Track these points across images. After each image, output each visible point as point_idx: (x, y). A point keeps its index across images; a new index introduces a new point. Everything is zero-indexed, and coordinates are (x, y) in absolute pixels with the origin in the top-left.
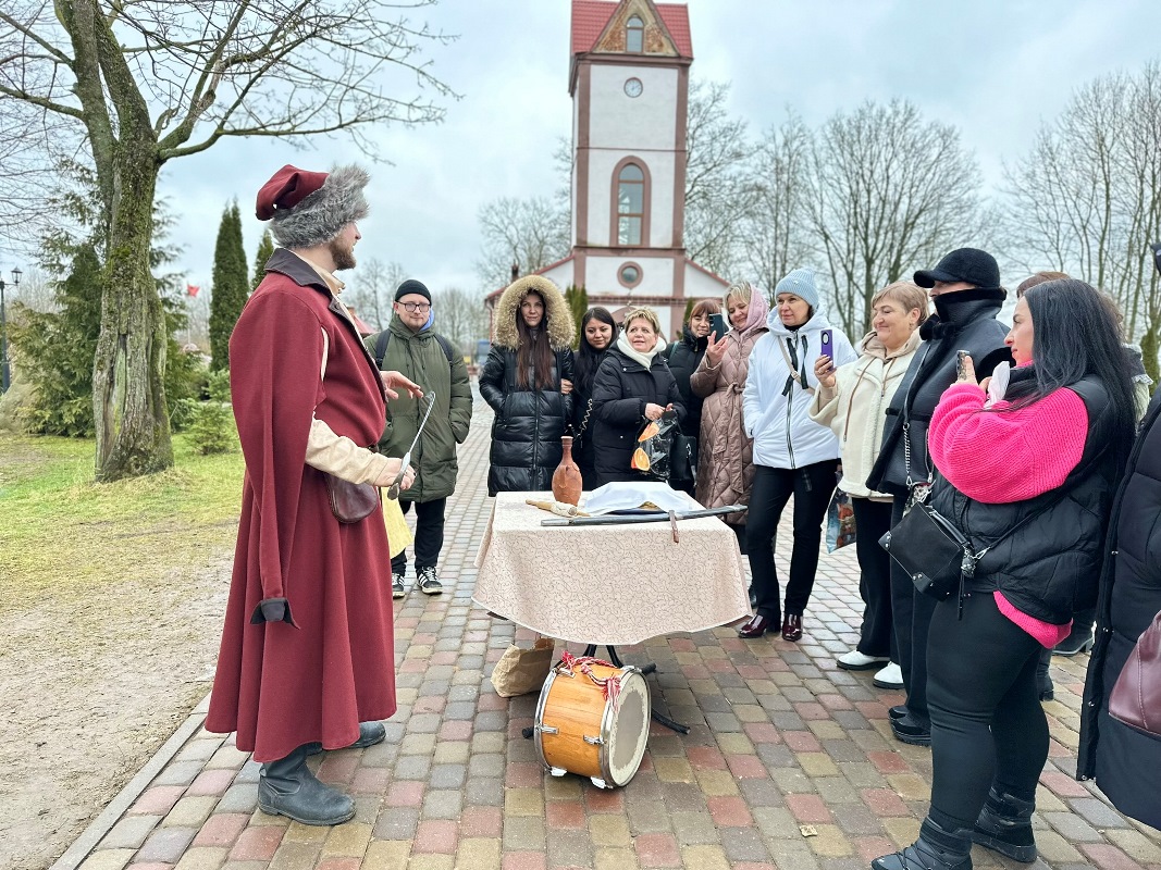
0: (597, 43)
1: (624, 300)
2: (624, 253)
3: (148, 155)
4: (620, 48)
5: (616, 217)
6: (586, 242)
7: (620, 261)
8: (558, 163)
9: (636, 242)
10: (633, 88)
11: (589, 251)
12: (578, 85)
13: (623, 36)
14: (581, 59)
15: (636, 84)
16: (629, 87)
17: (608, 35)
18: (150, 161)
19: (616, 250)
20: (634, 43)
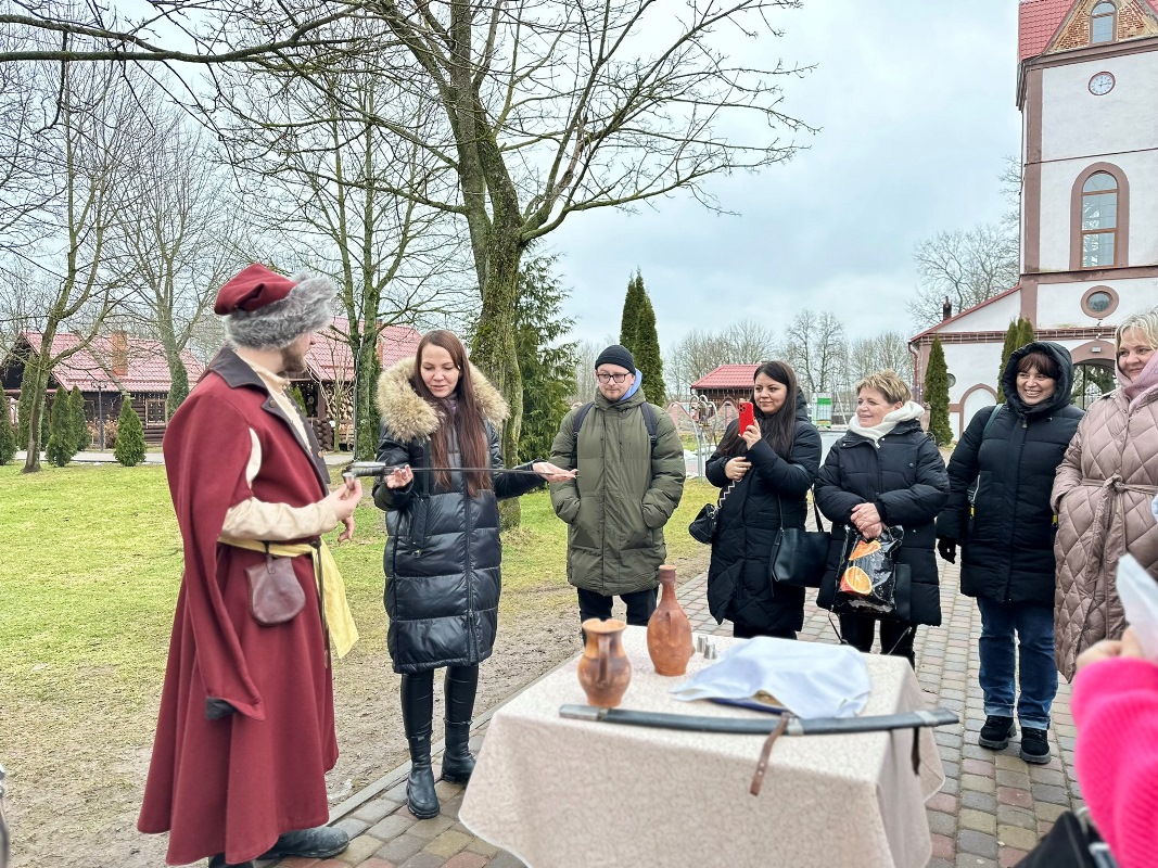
0: (1051, 44)
1: (1090, 332)
2: (1091, 277)
3: (513, 240)
4: (1082, 42)
5: (1078, 235)
6: (1037, 269)
7: (1085, 287)
8: (1006, 185)
9: (1108, 262)
10: (1101, 85)
11: (1041, 279)
12: (1028, 95)
13: (1087, 26)
14: (1030, 65)
15: (1105, 79)
16: (1096, 85)
17: (1066, 31)
18: (514, 245)
19: (1079, 274)
20: (1102, 32)
